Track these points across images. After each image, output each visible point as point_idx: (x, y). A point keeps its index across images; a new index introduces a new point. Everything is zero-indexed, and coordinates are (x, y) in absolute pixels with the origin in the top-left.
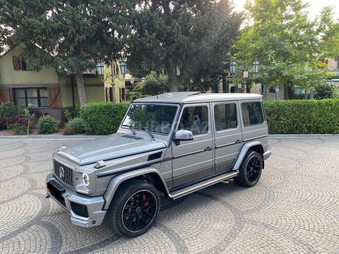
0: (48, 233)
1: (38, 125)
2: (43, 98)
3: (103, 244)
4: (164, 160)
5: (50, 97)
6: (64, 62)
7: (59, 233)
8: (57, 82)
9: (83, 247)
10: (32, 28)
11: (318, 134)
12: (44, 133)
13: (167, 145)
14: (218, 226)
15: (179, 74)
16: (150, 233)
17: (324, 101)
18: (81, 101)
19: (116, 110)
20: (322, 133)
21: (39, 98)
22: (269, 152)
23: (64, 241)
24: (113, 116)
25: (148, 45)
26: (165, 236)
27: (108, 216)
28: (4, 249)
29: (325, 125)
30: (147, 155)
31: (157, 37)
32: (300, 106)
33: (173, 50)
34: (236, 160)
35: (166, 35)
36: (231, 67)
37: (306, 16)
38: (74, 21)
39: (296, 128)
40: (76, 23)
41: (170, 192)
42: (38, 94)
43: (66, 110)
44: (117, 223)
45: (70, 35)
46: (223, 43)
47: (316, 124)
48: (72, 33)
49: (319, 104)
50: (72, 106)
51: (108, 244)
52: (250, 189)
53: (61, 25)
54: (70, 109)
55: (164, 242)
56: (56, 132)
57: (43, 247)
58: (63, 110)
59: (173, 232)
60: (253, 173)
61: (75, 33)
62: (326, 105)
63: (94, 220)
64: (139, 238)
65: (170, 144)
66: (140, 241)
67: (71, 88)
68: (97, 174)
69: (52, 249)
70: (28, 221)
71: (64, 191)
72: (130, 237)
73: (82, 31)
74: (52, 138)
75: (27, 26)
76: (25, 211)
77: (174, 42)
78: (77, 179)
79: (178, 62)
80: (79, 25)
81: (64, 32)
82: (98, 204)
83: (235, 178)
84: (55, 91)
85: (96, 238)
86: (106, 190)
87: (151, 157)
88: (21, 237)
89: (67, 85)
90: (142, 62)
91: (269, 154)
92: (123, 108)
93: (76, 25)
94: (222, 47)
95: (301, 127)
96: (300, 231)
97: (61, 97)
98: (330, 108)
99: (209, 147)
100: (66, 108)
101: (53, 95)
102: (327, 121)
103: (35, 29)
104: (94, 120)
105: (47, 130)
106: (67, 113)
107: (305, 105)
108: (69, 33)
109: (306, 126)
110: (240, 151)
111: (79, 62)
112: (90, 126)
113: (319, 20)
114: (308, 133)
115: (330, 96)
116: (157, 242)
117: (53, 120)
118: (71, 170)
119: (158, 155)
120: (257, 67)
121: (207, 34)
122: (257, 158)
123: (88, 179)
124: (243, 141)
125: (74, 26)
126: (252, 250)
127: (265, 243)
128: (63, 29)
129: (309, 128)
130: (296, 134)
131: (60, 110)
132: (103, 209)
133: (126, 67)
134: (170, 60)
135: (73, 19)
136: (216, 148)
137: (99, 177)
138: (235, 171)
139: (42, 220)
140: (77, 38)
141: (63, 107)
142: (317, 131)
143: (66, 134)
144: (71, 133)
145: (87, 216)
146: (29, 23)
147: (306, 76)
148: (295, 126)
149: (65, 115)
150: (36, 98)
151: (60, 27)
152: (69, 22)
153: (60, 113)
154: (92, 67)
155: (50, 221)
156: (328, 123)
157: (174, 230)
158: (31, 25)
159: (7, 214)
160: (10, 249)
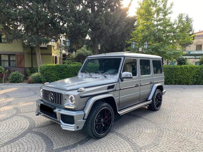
0: (40, 138)
1: (10, 77)
2: (12, 61)
3: (81, 143)
4: (116, 90)
5: (17, 61)
6: (29, 37)
7: (48, 137)
8: (22, 51)
9: (68, 145)
10: (10, 15)
11: (180, 85)
12: (14, 82)
13: (117, 81)
14: (148, 131)
15: (100, 49)
16: (108, 136)
17: (183, 66)
18: (38, 63)
19: (62, 68)
20: (182, 84)
21: (9, 61)
22: (165, 90)
23: (53, 142)
24: (61, 72)
25: (84, 29)
26: (119, 138)
27: (86, 124)
28: (13, 148)
29: (184, 79)
30: (106, 86)
31: (90, 25)
32: (170, 69)
33: (99, 34)
34: (150, 94)
35: (95, 24)
36: (132, 45)
37: (169, 19)
38: (38, 13)
39: (168, 81)
40: (38, 14)
41: (119, 111)
42: (9, 58)
43: (28, 69)
44: (91, 128)
45: (35, 21)
46: (126, 32)
47: (179, 79)
48: (36, 20)
49: (181, 68)
50: (31, 67)
51: (84, 143)
52: (157, 112)
53: (29, 15)
54: (30, 68)
55: (120, 141)
56: (22, 82)
57: (40, 146)
58: (25, 69)
59: (123, 135)
60: (158, 103)
61: (37, 20)
62: (185, 69)
63: (78, 126)
64: (102, 139)
65: (118, 81)
66: (104, 140)
67: (31, 55)
68: (80, 95)
69: (47, 147)
70: (24, 131)
71: (55, 108)
72: (98, 138)
73: (42, 19)
74: (20, 85)
75: (7, 14)
76: (19, 125)
77: (100, 28)
78: (65, 99)
79: (101, 41)
80: (40, 16)
81: (30, 19)
82: (81, 115)
83: (150, 105)
84: (21, 56)
85: (74, 140)
86: (85, 106)
87: (109, 88)
88: (22, 140)
89: (28, 53)
90: (79, 40)
91: (165, 92)
92: (67, 67)
93: (39, 15)
94: (126, 33)
95: (171, 80)
96: (197, 133)
97: (24, 60)
98: (186, 70)
99: (137, 85)
100: (27, 68)
101: (19, 59)
102: (185, 78)
103: (12, 16)
104: (48, 74)
105: (16, 80)
106: (28, 71)
107: (173, 68)
108: (34, 20)
109: (174, 80)
110: (152, 89)
111: (39, 38)
112: (45, 78)
113: (177, 22)
114: (174, 84)
115: (184, 64)
116: (115, 141)
117: (21, 74)
118: (61, 94)
119: (112, 87)
120: (147, 45)
121: (119, 25)
122: (160, 94)
123: (74, 99)
124: (153, 83)
125: (37, 16)
126: (175, 144)
127: (181, 140)
128: (30, 17)
129: (175, 81)
130: (168, 84)
131: (23, 69)
132: (83, 119)
133: (69, 42)
134: (96, 39)
135: (37, 12)
136: (141, 85)
137: (81, 97)
138: (149, 100)
139: (33, 130)
140: (39, 23)
141: (25, 67)
142: (180, 83)
143: (29, 83)
144: (33, 83)
145: (73, 124)
146: (8, 13)
147: (173, 53)
148: (168, 80)
149: (26, 72)
150: (7, 61)
151: (28, 16)
152: (34, 13)
153: (23, 70)
154: (47, 41)
155: (38, 131)
156: (186, 79)
157: (122, 134)
158: (9, 14)
159: (7, 128)
160: (17, 148)
